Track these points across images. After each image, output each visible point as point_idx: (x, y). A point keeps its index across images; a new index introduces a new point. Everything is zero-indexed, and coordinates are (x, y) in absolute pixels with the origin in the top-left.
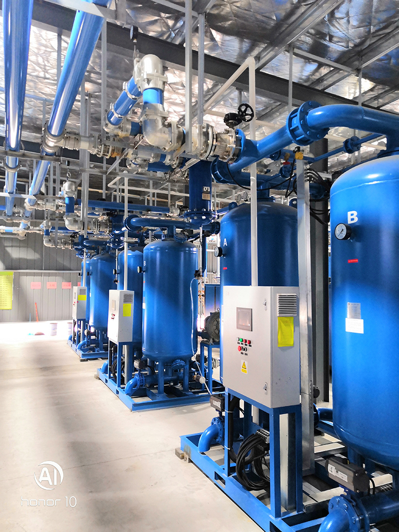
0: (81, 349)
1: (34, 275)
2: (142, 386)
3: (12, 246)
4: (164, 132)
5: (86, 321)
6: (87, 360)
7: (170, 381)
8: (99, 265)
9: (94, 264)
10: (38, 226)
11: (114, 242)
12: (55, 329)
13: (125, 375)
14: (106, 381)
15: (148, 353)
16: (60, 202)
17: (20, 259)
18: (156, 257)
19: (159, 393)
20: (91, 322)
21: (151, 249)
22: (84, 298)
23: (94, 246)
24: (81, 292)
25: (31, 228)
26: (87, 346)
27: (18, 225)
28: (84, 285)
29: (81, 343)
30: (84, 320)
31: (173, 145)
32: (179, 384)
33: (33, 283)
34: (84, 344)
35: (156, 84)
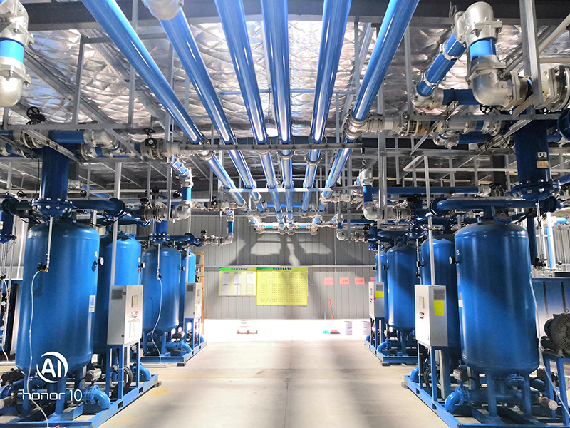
0: (382, 352)
1: (327, 270)
2: (467, 402)
3: (305, 242)
4: (502, 87)
5: (385, 321)
6: (389, 365)
7: (504, 401)
8: (396, 257)
9: (392, 257)
10: (330, 220)
11: (413, 231)
12: (350, 328)
13: (442, 387)
14: (418, 392)
15: (471, 362)
16: (354, 192)
17: (313, 254)
18: (471, 243)
19: (491, 415)
20: (391, 321)
21: (465, 235)
22: (382, 294)
23: (388, 237)
24: (378, 288)
25: (323, 222)
26: (388, 348)
27: (310, 220)
28: (379, 281)
29: (381, 344)
30: (382, 319)
31: (514, 100)
32: (516, 407)
33: (326, 278)
34: (384, 347)
35: (487, 33)
